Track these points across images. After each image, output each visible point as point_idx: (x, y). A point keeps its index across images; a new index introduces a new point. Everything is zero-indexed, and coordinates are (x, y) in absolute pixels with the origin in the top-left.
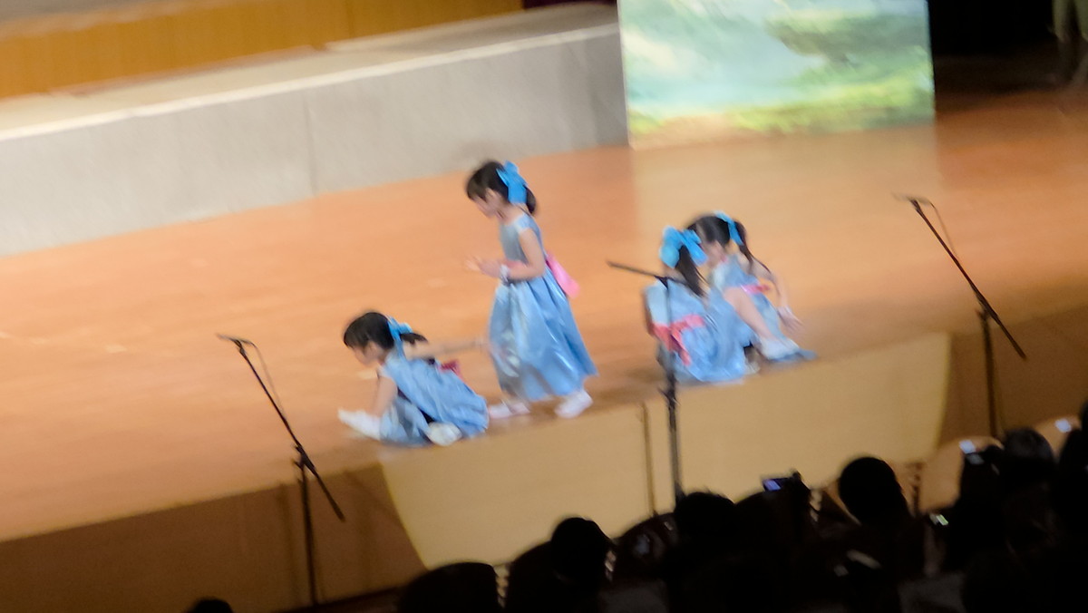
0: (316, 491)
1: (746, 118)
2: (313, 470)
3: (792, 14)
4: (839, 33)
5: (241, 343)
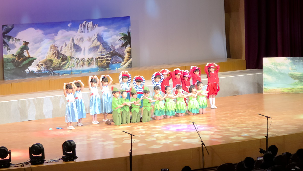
0: (204, 149)
1: (284, 90)
2: (204, 145)
3: (293, 72)
4: (301, 76)
5: (193, 123)
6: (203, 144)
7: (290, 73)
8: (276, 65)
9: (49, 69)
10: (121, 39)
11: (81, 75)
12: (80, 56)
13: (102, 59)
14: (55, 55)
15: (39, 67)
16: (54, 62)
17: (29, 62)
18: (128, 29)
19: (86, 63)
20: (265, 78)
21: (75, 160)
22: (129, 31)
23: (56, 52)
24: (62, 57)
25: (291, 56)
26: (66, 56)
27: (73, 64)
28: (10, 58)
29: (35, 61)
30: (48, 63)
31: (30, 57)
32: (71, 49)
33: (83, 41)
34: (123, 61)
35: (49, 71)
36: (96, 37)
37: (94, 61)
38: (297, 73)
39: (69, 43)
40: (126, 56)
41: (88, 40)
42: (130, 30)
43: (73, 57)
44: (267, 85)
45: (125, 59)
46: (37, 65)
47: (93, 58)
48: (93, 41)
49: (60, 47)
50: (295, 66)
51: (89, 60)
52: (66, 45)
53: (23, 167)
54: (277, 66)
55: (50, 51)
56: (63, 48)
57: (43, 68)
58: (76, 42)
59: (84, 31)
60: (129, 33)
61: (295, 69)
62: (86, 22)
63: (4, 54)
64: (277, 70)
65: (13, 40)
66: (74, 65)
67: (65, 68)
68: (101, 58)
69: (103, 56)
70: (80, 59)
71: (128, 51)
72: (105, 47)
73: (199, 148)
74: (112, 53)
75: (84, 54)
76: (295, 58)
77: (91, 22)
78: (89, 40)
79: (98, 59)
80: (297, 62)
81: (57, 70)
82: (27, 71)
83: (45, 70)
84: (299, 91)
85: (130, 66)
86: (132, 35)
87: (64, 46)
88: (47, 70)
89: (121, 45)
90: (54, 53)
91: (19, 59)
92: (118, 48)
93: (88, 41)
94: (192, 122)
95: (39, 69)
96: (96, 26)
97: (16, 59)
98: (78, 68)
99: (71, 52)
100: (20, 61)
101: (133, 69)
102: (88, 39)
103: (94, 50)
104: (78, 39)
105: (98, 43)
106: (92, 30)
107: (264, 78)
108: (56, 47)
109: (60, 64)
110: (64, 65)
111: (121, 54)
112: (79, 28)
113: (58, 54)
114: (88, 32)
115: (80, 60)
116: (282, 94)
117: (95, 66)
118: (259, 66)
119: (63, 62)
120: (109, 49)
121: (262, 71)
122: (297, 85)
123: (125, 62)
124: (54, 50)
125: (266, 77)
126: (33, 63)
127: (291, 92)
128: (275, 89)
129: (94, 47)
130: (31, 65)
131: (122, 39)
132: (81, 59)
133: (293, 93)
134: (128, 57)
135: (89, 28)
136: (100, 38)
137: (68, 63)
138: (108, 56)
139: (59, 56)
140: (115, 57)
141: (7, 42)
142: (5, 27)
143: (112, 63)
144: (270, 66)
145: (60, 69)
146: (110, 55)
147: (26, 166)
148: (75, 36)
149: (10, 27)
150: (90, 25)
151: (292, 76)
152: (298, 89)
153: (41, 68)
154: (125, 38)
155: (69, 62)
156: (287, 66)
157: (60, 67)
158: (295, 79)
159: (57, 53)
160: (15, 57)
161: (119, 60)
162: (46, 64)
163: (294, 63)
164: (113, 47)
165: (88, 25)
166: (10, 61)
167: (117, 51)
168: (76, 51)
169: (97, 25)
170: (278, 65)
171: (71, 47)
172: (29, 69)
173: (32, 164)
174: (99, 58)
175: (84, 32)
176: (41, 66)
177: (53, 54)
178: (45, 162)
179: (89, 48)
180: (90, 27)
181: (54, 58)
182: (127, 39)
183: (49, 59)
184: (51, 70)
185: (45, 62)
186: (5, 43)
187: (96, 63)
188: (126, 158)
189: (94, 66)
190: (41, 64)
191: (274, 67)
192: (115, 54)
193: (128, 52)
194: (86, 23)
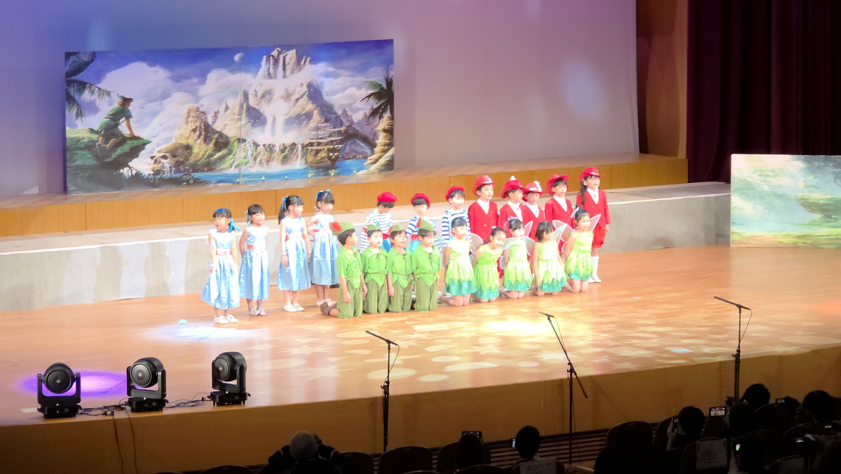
1: (783, 238)
2: (575, 374)
3: (808, 194)
4: (829, 204)
5: (549, 316)
6: (572, 371)
7: (800, 195)
8: (765, 173)
9: (182, 168)
10: (369, 96)
11: (263, 187)
12: (262, 136)
13: (319, 148)
14: (198, 133)
15: (156, 161)
16: (195, 150)
17: (131, 149)
18: (387, 72)
19: (278, 156)
20: (735, 207)
21: (244, 403)
22: (390, 77)
23: (200, 126)
24: (217, 139)
25: (804, 153)
26: (227, 137)
27: (244, 158)
28: (83, 138)
29: (147, 146)
30: (180, 153)
31: (134, 138)
32: (240, 119)
33: (270, 100)
34: (373, 153)
35: (183, 174)
36: (305, 89)
37: (297, 151)
38: (819, 196)
39: (234, 103)
40: (381, 139)
41: (282, 97)
42: (392, 73)
43: (244, 141)
44: (741, 224)
45: (377, 149)
46: (152, 158)
47: (294, 144)
48: (297, 100)
49: (213, 114)
50: (815, 178)
51: (285, 148)
52: (227, 108)
53: (110, 418)
54: (767, 176)
55: (187, 123)
56: (219, 116)
57: (167, 166)
58: (252, 102)
59: (275, 73)
60: (389, 83)
61: (813, 186)
62: (280, 50)
63: (67, 128)
64: (766, 188)
65: (92, 93)
66: (245, 161)
67: (223, 166)
68: (316, 144)
69: (322, 138)
70: (261, 144)
71: (387, 127)
72: (326, 116)
73: (562, 380)
74: (346, 131)
75: (273, 133)
76: (814, 157)
77: (294, 51)
78: (288, 96)
79: (307, 145)
80: (819, 167)
81: (203, 171)
82: (125, 171)
83: (171, 171)
84: (823, 242)
85: (390, 165)
86: (395, 88)
87: (222, 110)
88: (178, 171)
89: (368, 112)
90: (197, 127)
91: (107, 141)
92: (359, 121)
93: (285, 100)
94: (546, 315)
95: (156, 168)
96: (305, 61)
97: (97, 141)
98: (256, 169)
99: (240, 127)
100: (107, 146)
101: (396, 175)
102: (285, 94)
103: (300, 123)
104: (260, 94)
105: (310, 106)
106: (296, 71)
107: (732, 206)
108: (201, 114)
109: (211, 155)
110: (221, 160)
111: (368, 135)
112: (260, 66)
113: (207, 132)
114: (285, 77)
115: (261, 148)
116: (779, 248)
117: (301, 164)
118: (720, 174)
119: (220, 151)
120: (336, 121)
121: (730, 188)
122: (819, 225)
123: (378, 155)
124: (196, 121)
125: (738, 203)
126: (142, 153)
127: (803, 243)
128: (762, 234)
129: (298, 116)
130: (137, 156)
131: (373, 97)
132: (264, 145)
133: (807, 248)
134: (385, 145)
135: (287, 68)
136: (314, 93)
137: (230, 154)
138: (333, 139)
139: (209, 135)
140: (351, 144)
141: (76, 97)
142: (73, 58)
143: (345, 159)
144: (749, 177)
145: (211, 170)
146: (338, 136)
147: (119, 415)
148: (251, 85)
149: (85, 59)
150: (290, 60)
151: (806, 202)
152: (819, 238)
153: (161, 164)
154: (378, 95)
155: (234, 152)
156: (793, 176)
157: (209, 166)
158: (813, 211)
159: (203, 127)
160: (95, 137)
161: (361, 150)
162: (174, 156)
163: (812, 170)
164: (348, 116)
165: (284, 58)
166: (82, 146)
167: (358, 128)
168: (253, 125)
169: (309, 59)
170: (770, 174)
171: (240, 114)
172: (130, 168)
173: (133, 410)
174: (311, 144)
175: (275, 77)
176: (163, 161)
177: (194, 130)
178: (167, 405)
179: (285, 117)
180: (289, 64)
181: (196, 141)
182: (385, 97)
183: (184, 142)
184: (188, 170)
185: (173, 151)
186: (70, 99)
187: (302, 157)
188: (372, 401)
189: (298, 164)
190: (161, 154)
191: (759, 177)
192: (351, 135)
193: (385, 131)
194: (280, 53)
